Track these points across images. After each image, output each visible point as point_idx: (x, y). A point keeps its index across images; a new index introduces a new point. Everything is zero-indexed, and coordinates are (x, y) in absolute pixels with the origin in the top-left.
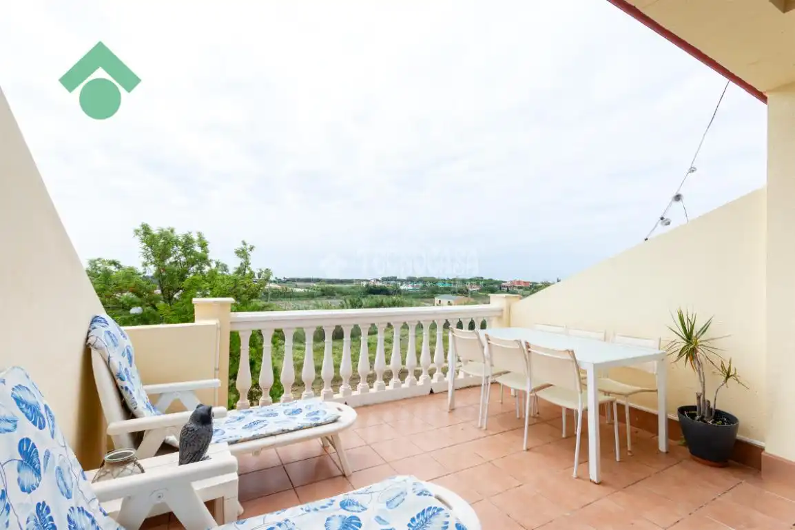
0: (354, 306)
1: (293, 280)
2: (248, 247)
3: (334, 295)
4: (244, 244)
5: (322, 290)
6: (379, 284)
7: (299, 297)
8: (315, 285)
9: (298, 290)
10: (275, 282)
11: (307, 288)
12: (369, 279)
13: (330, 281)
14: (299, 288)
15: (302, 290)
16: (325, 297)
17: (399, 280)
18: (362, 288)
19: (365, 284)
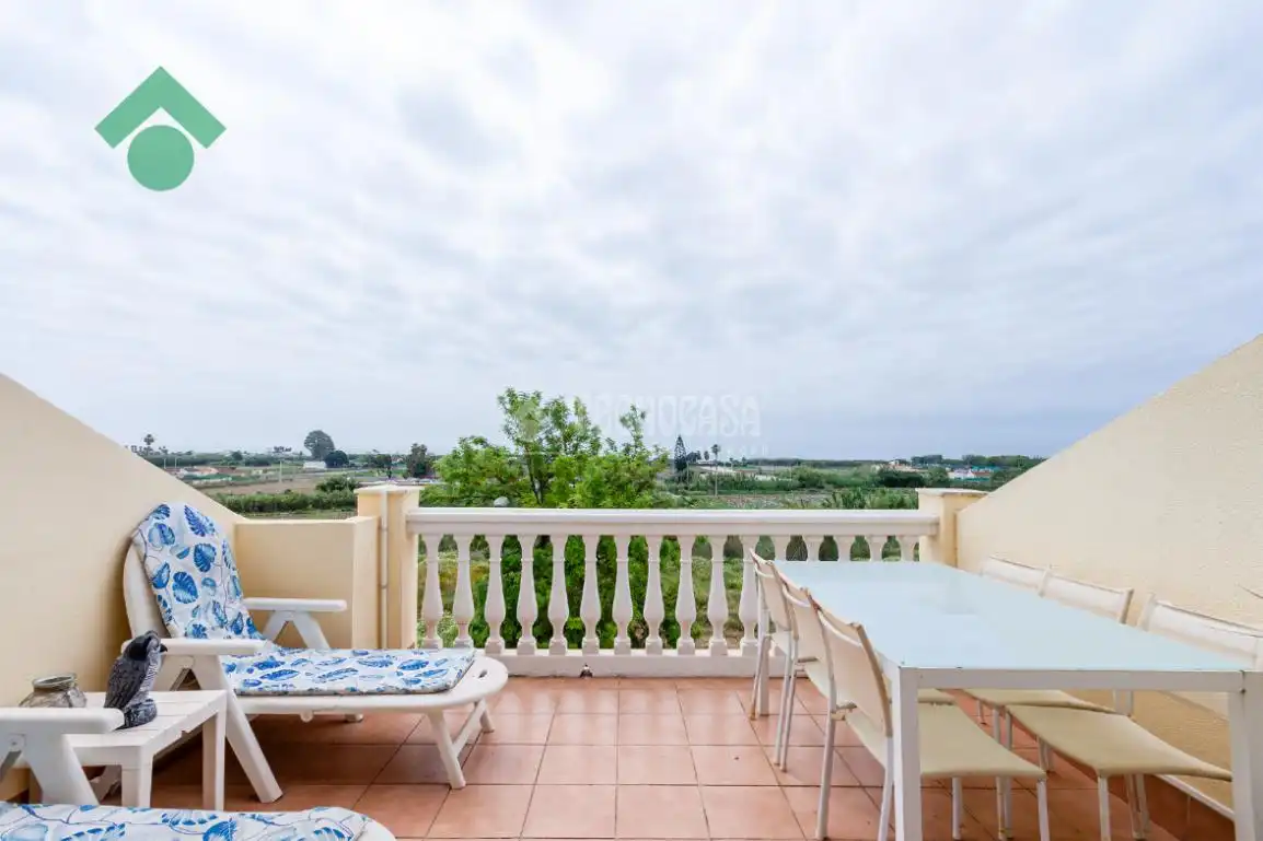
0: (848, 504)
1: (756, 462)
2: (639, 413)
3: (822, 488)
4: (634, 409)
5: (801, 479)
6: (907, 469)
7: (762, 488)
8: (790, 469)
9: (761, 478)
10: (728, 465)
11: (776, 475)
12: (887, 460)
13: (816, 464)
14: (765, 474)
15: (769, 478)
16: (806, 490)
17: (948, 462)
18: (873, 476)
19: (878, 468)
